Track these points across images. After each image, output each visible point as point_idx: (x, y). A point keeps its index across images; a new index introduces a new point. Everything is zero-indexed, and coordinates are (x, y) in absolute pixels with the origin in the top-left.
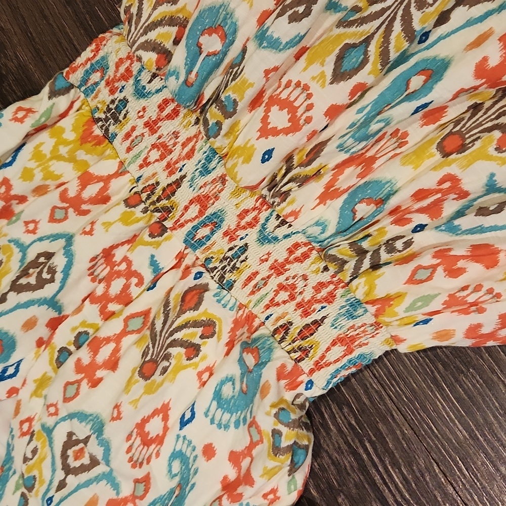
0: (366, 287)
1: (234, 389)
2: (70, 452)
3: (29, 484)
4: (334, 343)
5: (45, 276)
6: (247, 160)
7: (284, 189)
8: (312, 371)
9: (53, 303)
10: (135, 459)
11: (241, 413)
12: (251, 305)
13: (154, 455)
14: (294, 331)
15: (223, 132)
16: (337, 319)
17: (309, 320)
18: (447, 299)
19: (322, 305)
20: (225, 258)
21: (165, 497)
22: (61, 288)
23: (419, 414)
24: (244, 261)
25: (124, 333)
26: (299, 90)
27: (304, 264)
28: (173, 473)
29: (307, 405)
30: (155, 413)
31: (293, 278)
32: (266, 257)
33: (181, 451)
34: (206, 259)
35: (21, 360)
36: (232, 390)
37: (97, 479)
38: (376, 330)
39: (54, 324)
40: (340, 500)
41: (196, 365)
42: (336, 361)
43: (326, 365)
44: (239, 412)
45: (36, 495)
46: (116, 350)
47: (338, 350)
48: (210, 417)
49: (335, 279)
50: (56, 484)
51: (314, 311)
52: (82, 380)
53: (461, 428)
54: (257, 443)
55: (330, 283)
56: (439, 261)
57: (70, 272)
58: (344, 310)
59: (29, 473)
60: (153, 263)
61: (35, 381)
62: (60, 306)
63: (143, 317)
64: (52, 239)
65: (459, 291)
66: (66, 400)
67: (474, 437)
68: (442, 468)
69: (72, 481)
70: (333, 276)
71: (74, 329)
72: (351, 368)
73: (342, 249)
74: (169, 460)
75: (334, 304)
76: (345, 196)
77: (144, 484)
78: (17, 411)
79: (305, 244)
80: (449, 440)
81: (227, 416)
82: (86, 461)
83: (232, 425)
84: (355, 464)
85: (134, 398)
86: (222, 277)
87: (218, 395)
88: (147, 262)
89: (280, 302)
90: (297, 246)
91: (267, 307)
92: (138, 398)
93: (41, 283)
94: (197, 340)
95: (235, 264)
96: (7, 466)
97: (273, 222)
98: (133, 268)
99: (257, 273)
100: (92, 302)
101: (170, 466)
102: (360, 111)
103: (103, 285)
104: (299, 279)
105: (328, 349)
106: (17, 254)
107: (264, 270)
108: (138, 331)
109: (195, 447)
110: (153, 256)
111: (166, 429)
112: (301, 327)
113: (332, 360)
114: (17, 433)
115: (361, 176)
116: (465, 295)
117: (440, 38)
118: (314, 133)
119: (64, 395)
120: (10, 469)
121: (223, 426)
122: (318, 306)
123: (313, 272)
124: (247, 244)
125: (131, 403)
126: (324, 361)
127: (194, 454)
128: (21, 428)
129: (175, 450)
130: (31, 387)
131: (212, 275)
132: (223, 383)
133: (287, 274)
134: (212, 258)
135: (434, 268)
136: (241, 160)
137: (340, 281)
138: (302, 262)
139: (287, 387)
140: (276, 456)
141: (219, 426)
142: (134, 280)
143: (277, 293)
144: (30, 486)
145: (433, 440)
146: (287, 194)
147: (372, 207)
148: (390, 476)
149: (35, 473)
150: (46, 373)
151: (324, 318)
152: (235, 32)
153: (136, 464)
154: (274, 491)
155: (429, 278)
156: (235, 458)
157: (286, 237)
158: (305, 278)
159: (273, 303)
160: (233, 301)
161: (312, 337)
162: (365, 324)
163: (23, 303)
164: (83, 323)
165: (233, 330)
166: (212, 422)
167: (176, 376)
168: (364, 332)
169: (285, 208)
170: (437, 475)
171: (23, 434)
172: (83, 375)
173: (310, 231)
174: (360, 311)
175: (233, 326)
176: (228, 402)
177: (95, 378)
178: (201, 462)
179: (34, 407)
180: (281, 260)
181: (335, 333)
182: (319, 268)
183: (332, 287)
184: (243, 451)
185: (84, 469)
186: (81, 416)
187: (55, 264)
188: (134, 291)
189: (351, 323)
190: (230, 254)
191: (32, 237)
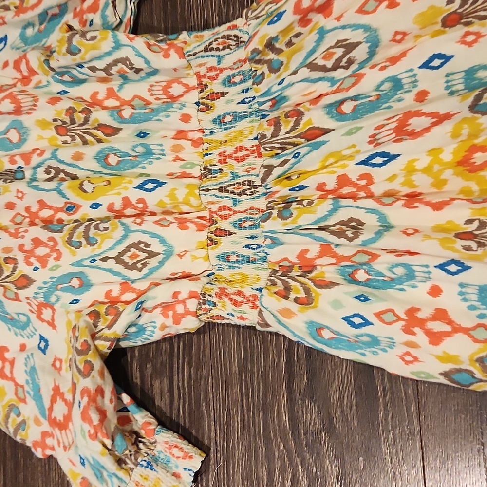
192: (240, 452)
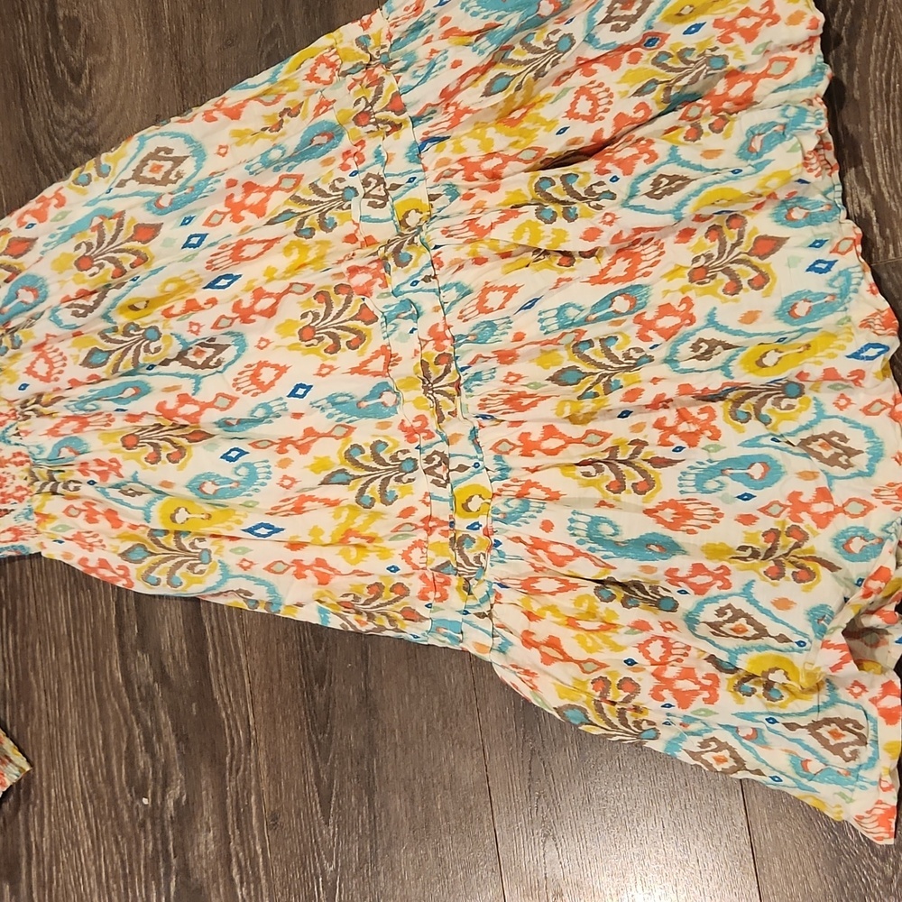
0: (40, 503)
4: (9, 530)
6: (11, 383)
7: (27, 413)
15: (6, 355)
16: (19, 515)
18: (78, 532)
19: (16, 501)
23: (45, 605)
26: (60, 358)
27: (18, 468)
31: (8, 474)
47: (9, 536)
49: (28, 488)
51: (9, 502)
53: (65, 625)
55: (25, 489)
56: (85, 508)
58: (24, 512)
65: (85, 532)
67: (69, 635)
68: (41, 647)
70: (27, 486)
72: (13, 552)
73: (42, 472)
75: (22, 504)
76: (61, 438)
79: (25, 456)
80: (54, 630)
90: (20, 454)
97: (13, 431)
102: (91, 391)
104: (10, 477)
115: (75, 431)
116: (87, 536)
117: (158, 374)
118: (58, 389)
122: (13, 501)
123: (20, 476)
135: (81, 510)
136: (8, 380)
137: (31, 491)
138: (17, 466)
145: (44, 626)
146: (28, 417)
147: (72, 454)
151: (12, 510)
152: (45, 297)
157: (17, 444)
158: (14, 477)
162: (32, 527)
168: (29, 531)
169: (23, 426)
170: (36, 649)
173: (32, 449)
180: (6, 458)
181: (13, 524)
182: (23, 476)
183: (25, 492)
189: (25, 521)
192: (73, 720)
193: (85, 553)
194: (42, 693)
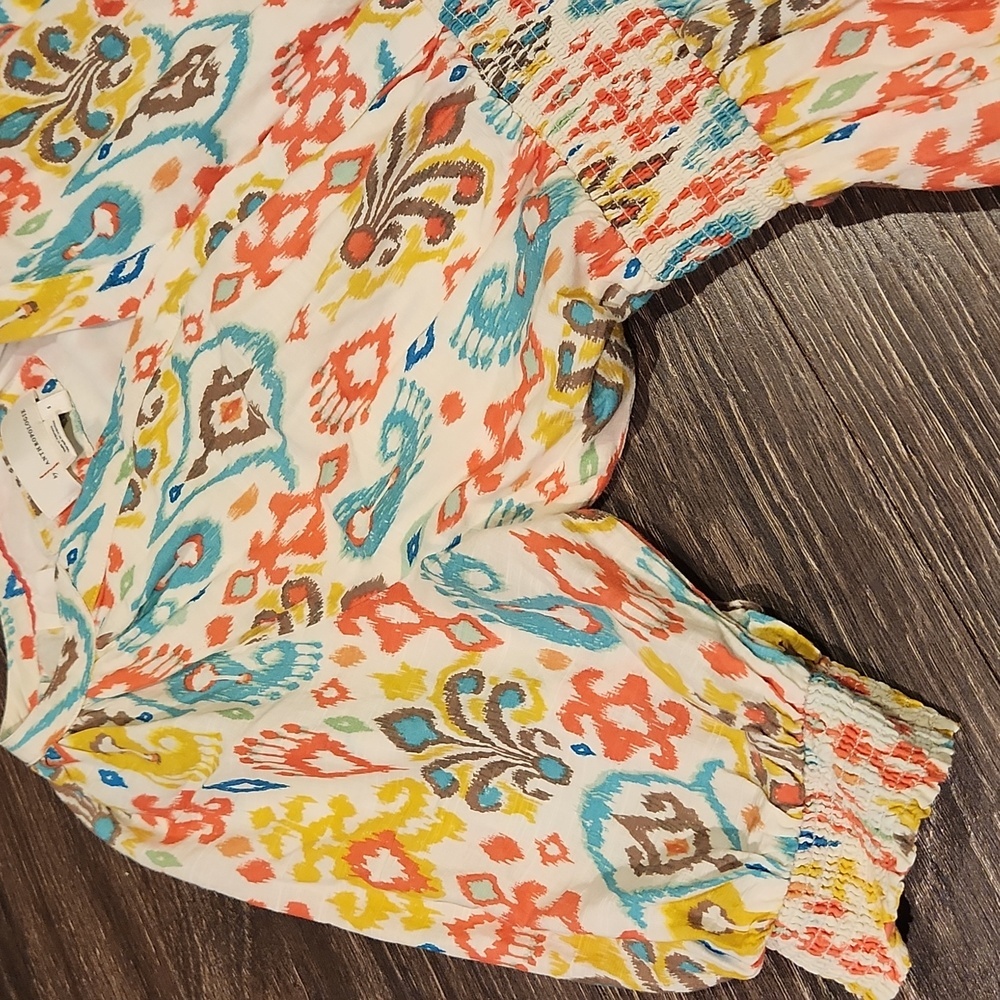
0: (749, 75)
1: (504, 290)
2: (216, 406)
3: (144, 464)
4: (684, 194)
5: (199, 82)
8: (640, 244)
9: (208, 136)
10: (324, 416)
11: (513, 336)
12: (547, 130)
13: (358, 418)
14: (616, 173)
16: (696, 150)
17: (645, 155)
18: (888, 81)
19: (672, 125)
20: (509, 45)
21: (371, 492)
22: (224, 107)
23: (829, 342)
24: (541, 48)
25: (325, 190)
27: (646, 48)
28: (389, 451)
29: (628, 312)
30: (366, 339)
31: (626, 78)
32: (581, 41)
33: (405, 411)
34: (475, 46)
35: (148, 249)
36: (501, 293)
37: (259, 458)
38: (760, 164)
39: (208, 180)
40: (673, 503)
41: (444, 254)
42: (684, 227)
43: (666, 234)
44: (510, 334)
45: (155, 481)
46: (309, 222)
47: (691, 206)
48: (460, 346)
49: (697, 70)
50: (188, 465)
51: (655, 138)
52: (246, 272)
53: (900, 365)
54: (534, 381)
55: (687, 79)
56: (883, 17)
57: (241, 76)
58: (707, 132)
59: (145, 444)
60: (385, 58)
61: (168, 285)
62: (221, 146)
63: (359, 160)
64: (217, 24)
65: (911, 67)
66: (217, 305)
67: (922, 383)
68: (859, 441)
69: (217, 461)
70: (694, 65)
71: (240, 189)
72: (711, 242)
73: (715, 12)
74: (384, 428)
75: (692, 121)
77: (336, 461)
78: (134, 338)
79: (652, 13)
81: (488, 342)
82: (242, 423)
83: (496, 359)
84: (705, 438)
85: (330, 302)
86: (500, 77)
87: (475, 305)
88: (374, 56)
89: (598, 125)
90: (637, 16)
91: (575, 133)
92: (337, 301)
93: (191, 97)
94: (448, 205)
95: (526, 53)
96: (111, 436)
98: (349, 72)
99: (563, 71)
100: (274, 141)
101: (384, 438)
103: (296, 107)
104: (636, 80)
105: (674, 205)
106: (156, 55)
107: (576, 66)
108: (350, 188)
109: (429, 402)
110: (384, 44)
111: (382, 372)
112: (630, 168)
113: (678, 224)
114: (130, 374)
116: (921, 73)
119: (214, 299)
120: (114, 441)
121: (479, 362)
122: (663, 128)
123: (661, 61)
124: (549, 17)
125: (324, 309)
126: (663, 227)
127: (426, 414)
128: (138, 366)
129: (394, 409)
130: (160, 295)
131: (483, 72)
132: (486, 282)
133: (616, 72)
134: (487, 44)
135: (872, 28)
137: (707, 72)
138: (643, 46)
139: (593, 272)
140: (561, 391)
141: (474, 362)
142: (350, 95)
143: (594, 106)
144: (146, 466)
145: (847, 390)
148: (765, 457)
149: (156, 445)
150: (187, 271)
151: (673, 150)
153: (325, 425)
154: (557, 476)
155: (862, 51)
156: (495, 417)
158: (646, 76)
159: (585, 127)
160: (514, 120)
161: (648, 184)
162: (743, 153)
163: (158, 133)
164: (258, 179)
165: (512, 181)
166: (462, 355)
167: (407, 272)
168: (737, 167)
170: (849, 454)
171: (141, 376)
172: (249, 266)
174: (736, 126)
175: (511, 172)
176: (491, 314)
177: (269, 271)
178: (438, 427)
179: (163, 330)
180: (607, 46)
181: (688, 177)
182: (672, 52)
183: (691, 86)
184: (509, 401)
185: (237, 437)
186: (238, 334)
187: (216, 61)
188: (348, 113)
189: (719, 154)
190: (517, 37)
191: (183, 22)
193: (934, 119)
194: (909, 544)
